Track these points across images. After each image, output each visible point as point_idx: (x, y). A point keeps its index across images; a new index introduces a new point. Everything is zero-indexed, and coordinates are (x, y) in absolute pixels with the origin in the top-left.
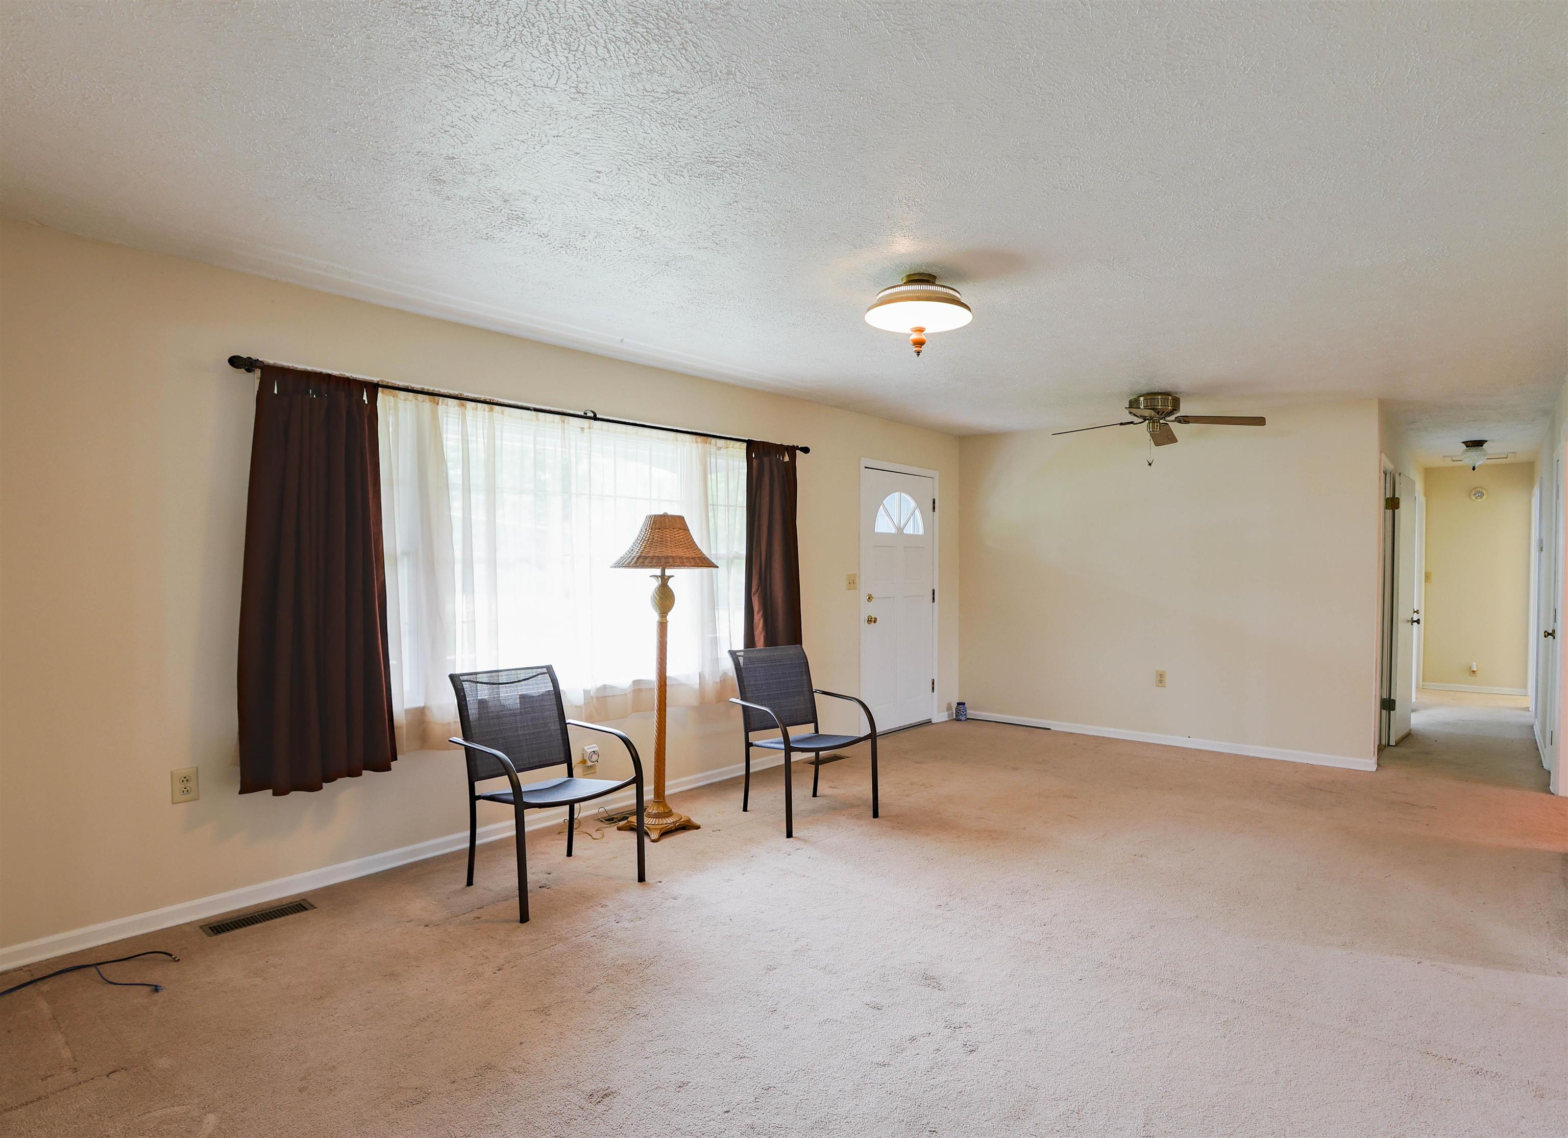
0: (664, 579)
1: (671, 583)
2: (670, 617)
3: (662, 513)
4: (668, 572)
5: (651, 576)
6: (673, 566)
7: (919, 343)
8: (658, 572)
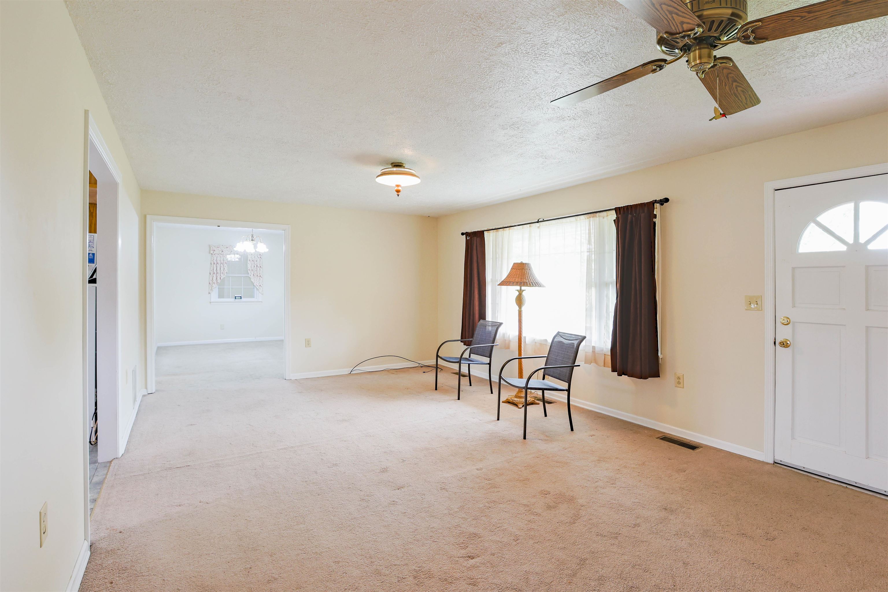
0: (520, 292)
1: (524, 293)
2: (523, 308)
3: (520, 262)
4: (523, 288)
5: (516, 290)
6: (524, 285)
7: (398, 191)
8: (518, 288)
